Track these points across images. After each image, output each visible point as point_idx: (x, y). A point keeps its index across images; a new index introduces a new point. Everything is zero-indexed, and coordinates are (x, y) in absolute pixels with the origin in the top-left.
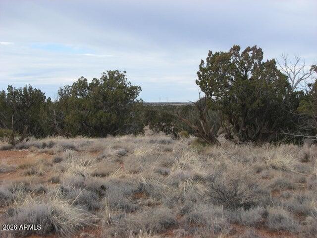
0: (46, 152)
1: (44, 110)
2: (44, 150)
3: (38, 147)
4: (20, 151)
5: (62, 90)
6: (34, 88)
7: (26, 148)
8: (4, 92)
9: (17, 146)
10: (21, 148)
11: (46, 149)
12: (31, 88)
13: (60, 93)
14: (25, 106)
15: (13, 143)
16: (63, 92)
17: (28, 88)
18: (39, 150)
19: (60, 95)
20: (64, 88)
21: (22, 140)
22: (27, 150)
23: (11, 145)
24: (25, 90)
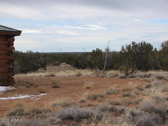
0: (145, 80)
1: (151, 55)
2: (144, 79)
3: (141, 77)
4: (130, 79)
5: (163, 43)
6: (147, 43)
7: (134, 77)
8: (130, 45)
9: (129, 76)
10: (131, 77)
11: (146, 78)
12: (145, 43)
13: (162, 45)
14: (141, 53)
15: (127, 74)
16: (164, 45)
17: (143, 43)
18: (141, 79)
19: (162, 46)
20: (164, 43)
21: (132, 72)
22: (135, 79)
23: (125, 75)
24: (142, 44)
